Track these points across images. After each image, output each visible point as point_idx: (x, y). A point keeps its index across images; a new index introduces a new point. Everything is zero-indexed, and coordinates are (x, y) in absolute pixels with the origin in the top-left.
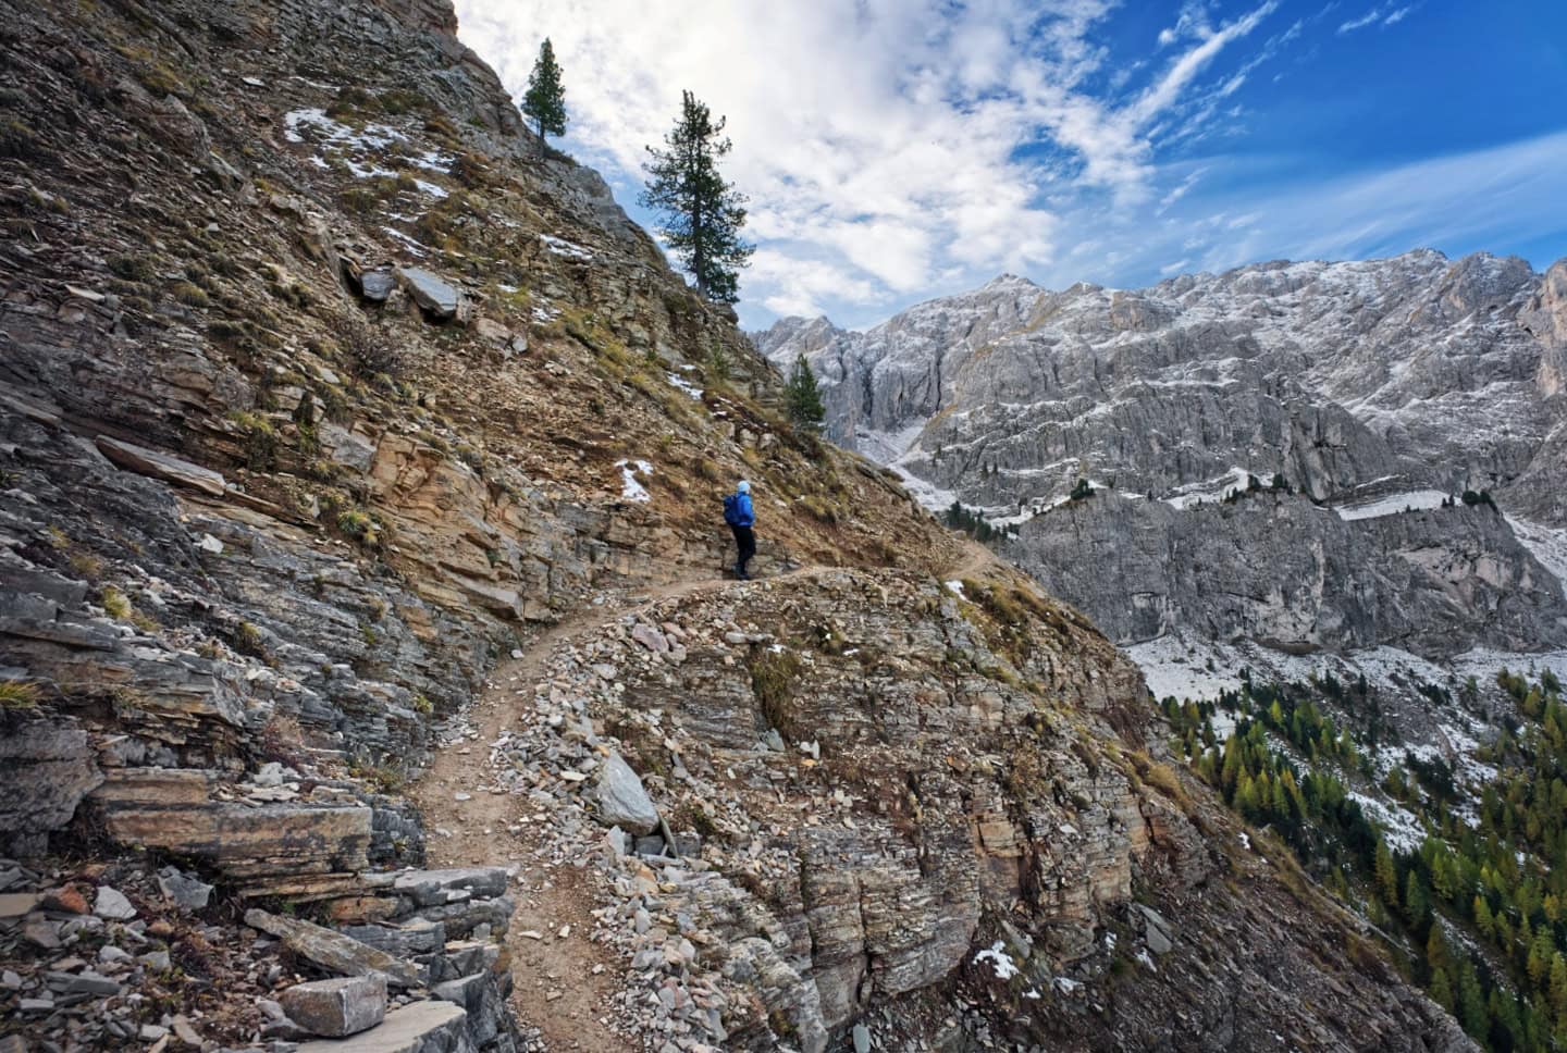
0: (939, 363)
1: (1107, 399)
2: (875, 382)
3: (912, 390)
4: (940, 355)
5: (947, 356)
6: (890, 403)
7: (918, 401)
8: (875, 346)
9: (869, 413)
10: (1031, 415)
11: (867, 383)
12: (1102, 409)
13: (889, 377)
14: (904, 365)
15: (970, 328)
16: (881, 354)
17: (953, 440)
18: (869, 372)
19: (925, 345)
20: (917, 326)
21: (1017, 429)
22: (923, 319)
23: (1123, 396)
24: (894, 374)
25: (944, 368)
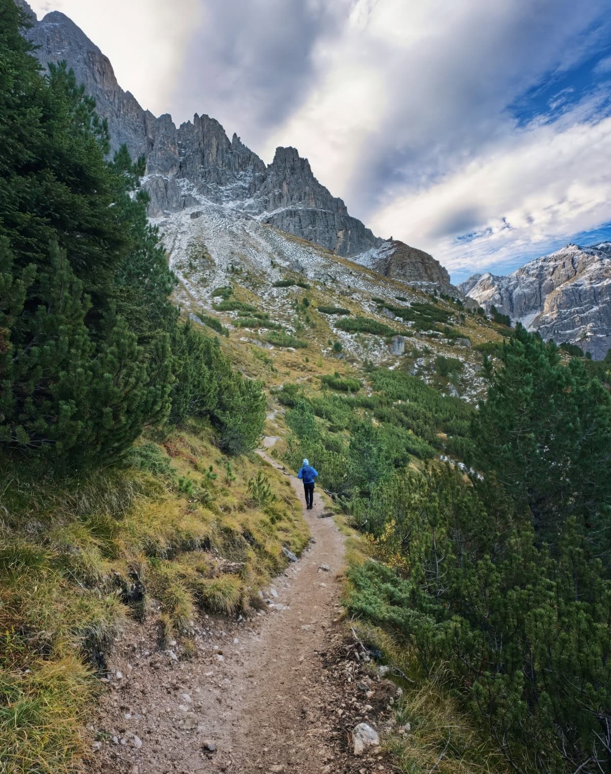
0: (540, 287)
1: (597, 304)
2: (514, 300)
3: (529, 300)
4: (540, 284)
5: (543, 285)
6: (521, 306)
7: (532, 304)
8: (512, 283)
9: (512, 312)
10: (570, 313)
11: (511, 299)
12: (596, 308)
13: (519, 296)
14: (526, 290)
15: (553, 272)
16: (516, 286)
17: (544, 324)
18: (511, 294)
19: (534, 281)
20: (531, 272)
21: (565, 318)
22: (533, 269)
23: (602, 304)
24: (522, 295)
25: (542, 289)
